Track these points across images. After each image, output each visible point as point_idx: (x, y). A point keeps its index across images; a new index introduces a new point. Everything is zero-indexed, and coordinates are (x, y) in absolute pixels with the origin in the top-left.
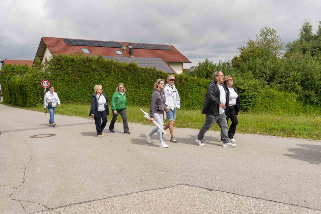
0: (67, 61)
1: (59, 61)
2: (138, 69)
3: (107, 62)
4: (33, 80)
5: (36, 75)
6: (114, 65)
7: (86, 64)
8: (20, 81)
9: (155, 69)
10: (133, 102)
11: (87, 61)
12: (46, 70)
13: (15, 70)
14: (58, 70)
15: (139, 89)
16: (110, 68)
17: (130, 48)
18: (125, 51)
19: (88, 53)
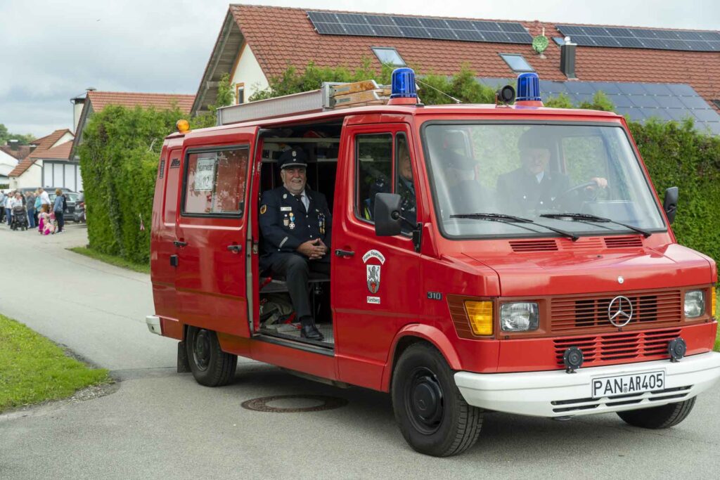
13: (139, 130)
17: (565, 46)
18: (543, 57)
19: (400, 66)
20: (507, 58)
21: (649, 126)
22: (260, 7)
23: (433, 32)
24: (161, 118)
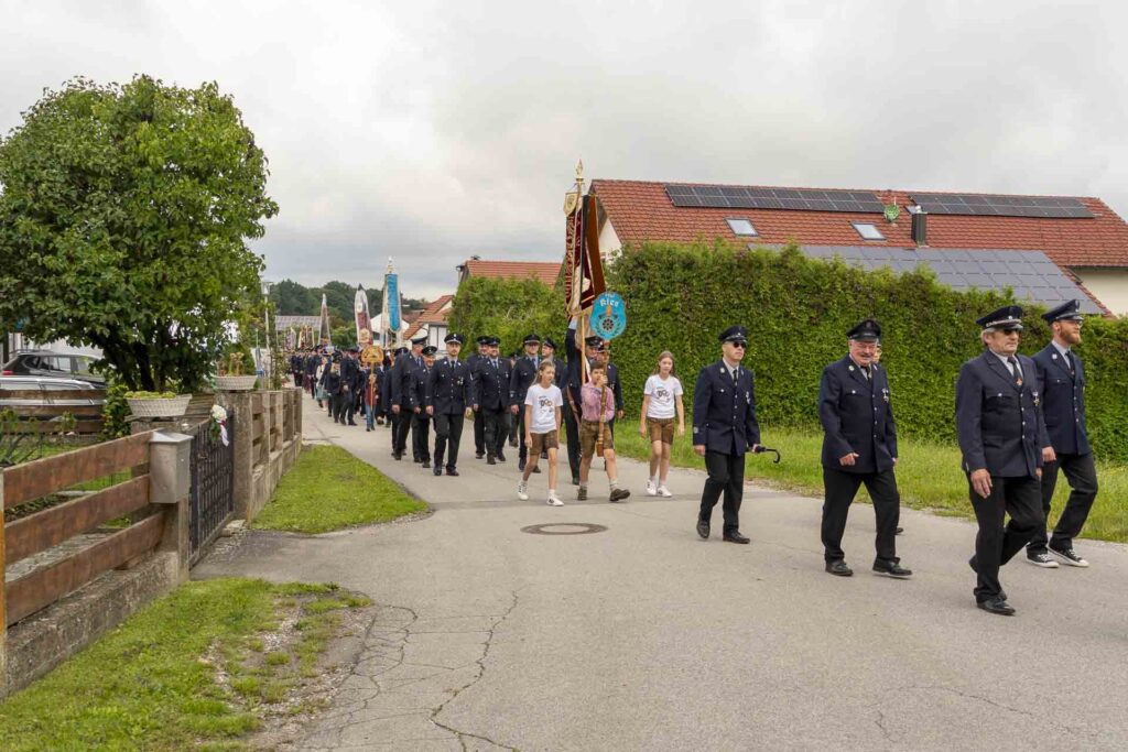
0: (670, 267)
1: (643, 265)
2: (939, 295)
3: (818, 269)
6: (845, 279)
7: (735, 277)
8: (512, 334)
9: (1012, 297)
10: (913, 427)
11: (739, 267)
13: (498, 298)
14: (636, 297)
15: (941, 375)
16: (827, 291)
17: (916, 214)
18: (894, 225)
19: (752, 236)
20: (859, 227)
21: (969, 294)
22: (621, 182)
23: (785, 202)
24: (520, 287)
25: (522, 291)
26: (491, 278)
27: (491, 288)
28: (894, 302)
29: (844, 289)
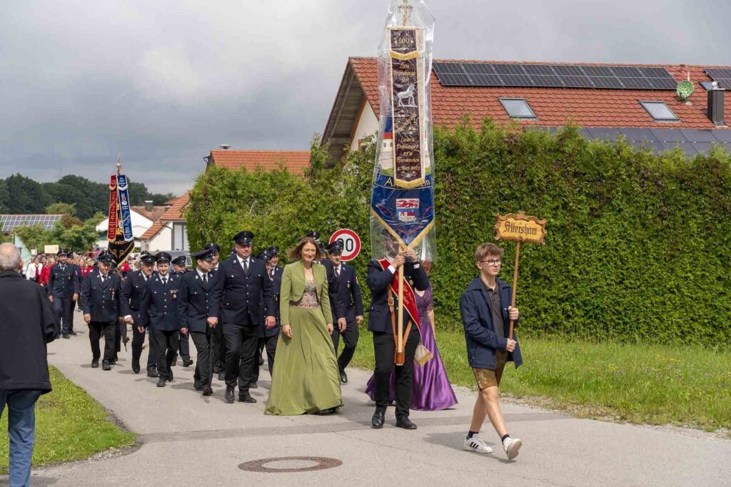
3: (599, 154)
4: (297, 230)
5: (311, 209)
6: (630, 164)
7: (505, 164)
10: (710, 330)
11: (510, 152)
12: (348, 192)
16: (610, 178)
17: (712, 91)
18: (688, 103)
19: (529, 118)
20: (648, 106)
23: (566, 80)
24: (266, 179)
25: (268, 183)
26: (233, 170)
27: (231, 180)
28: (686, 190)
29: (629, 176)
